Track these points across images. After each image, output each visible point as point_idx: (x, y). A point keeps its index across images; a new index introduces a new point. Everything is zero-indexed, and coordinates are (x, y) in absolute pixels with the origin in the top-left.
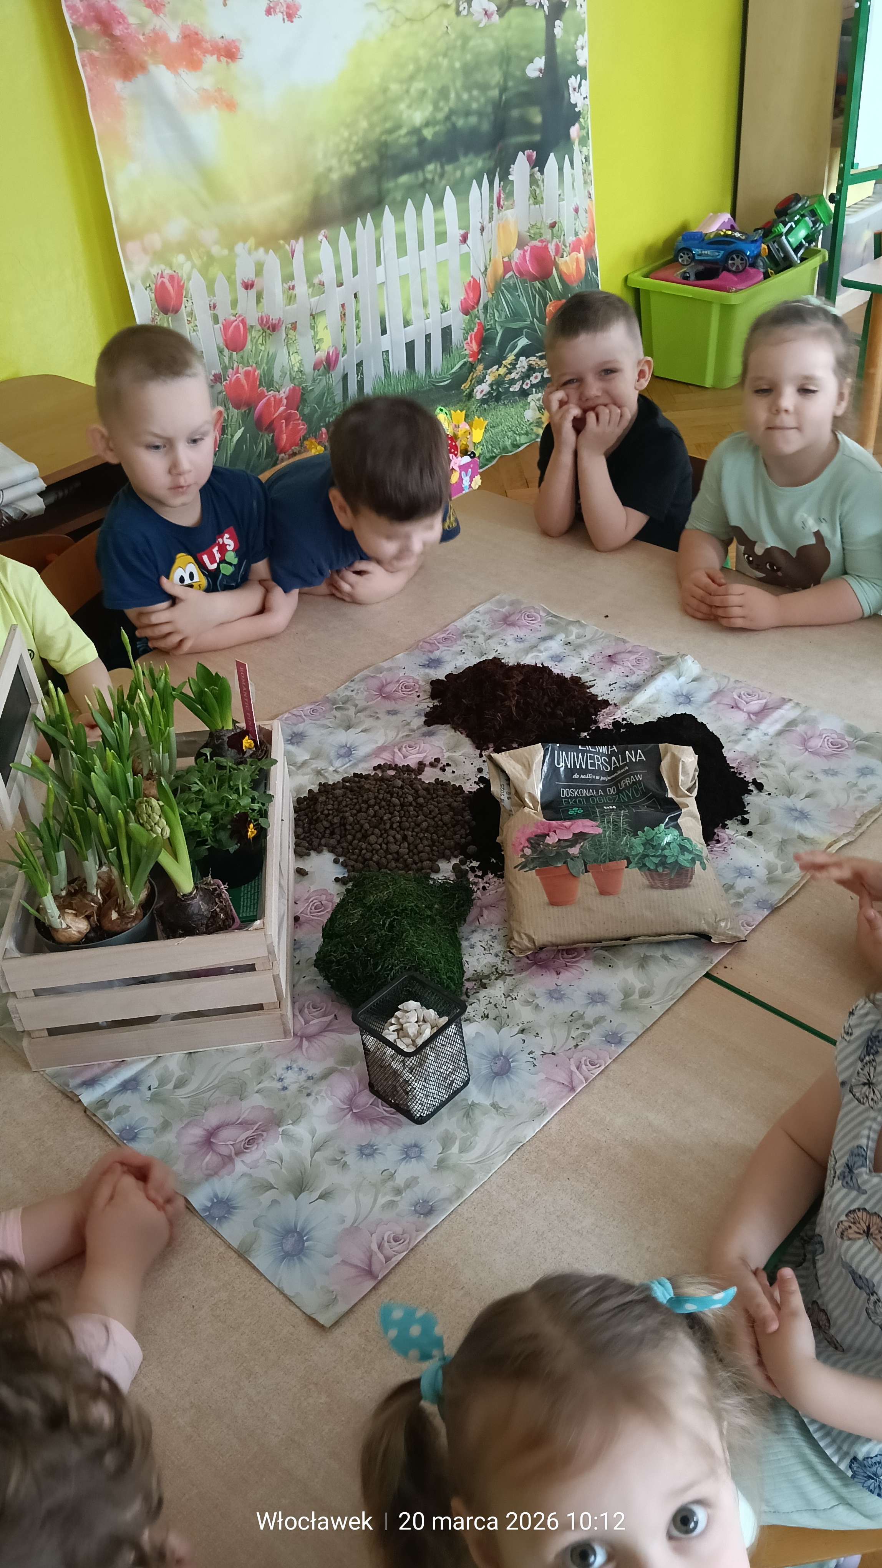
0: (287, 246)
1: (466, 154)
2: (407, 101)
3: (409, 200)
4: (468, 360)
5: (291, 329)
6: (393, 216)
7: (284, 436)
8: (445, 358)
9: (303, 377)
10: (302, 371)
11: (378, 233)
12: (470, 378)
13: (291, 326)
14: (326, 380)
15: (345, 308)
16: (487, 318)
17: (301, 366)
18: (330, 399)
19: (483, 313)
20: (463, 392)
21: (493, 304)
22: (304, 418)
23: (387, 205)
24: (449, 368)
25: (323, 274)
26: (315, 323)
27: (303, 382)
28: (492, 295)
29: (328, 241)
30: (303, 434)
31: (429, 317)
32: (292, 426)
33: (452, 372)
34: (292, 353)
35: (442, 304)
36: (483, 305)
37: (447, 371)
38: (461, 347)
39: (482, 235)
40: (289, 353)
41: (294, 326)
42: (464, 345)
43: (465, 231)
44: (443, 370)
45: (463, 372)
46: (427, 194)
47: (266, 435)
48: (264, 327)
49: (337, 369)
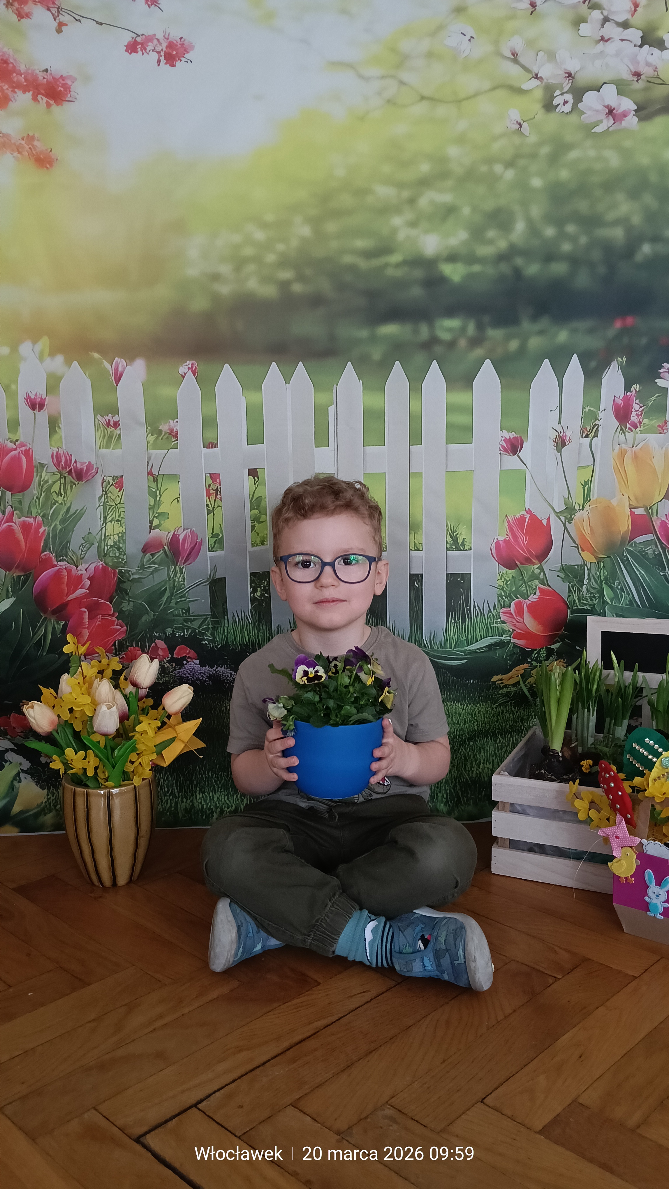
0: (107, 365)
1: (535, 318)
2: (409, 215)
3: (398, 362)
4: (512, 641)
5: (112, 485)
6: (361, 380)
7: (86, 633)
8: (453, 621)
9: (121, 556)
10: (121, 548)
11: (323, 398)
12: (517, 671)
13: (113, 480)
14: (168, 574)
15: (218, 481)
16: (579, 591)
17: (121, 541)
18: (177, 603)
19: (562, 578)
20: (497, 687)
21: (600, 574)
22: (121, 615)
23: (349, 363)
24: (462, 641)
25: (177, 422)
26: (158, 489)
27: (122, 565)
28: (596, 559)
29: (196, 378)
30: (120, 638)
31: (421, 549)
32: (99, 621)
33: (469, 649)
34: (110, 519)
35: (451, 537)
36: (561, 565)
37: (457, 644)
38: (491, 614)
39: (559, 451)
40: (105, 518)
41: (119, 481)
42: (500, 613)
43: (515, 435)
44: (447, 640)
45: (497, 656)
46: (435, 361)
47: (52, 621)
48: (62, 470)
49: (196, 565)
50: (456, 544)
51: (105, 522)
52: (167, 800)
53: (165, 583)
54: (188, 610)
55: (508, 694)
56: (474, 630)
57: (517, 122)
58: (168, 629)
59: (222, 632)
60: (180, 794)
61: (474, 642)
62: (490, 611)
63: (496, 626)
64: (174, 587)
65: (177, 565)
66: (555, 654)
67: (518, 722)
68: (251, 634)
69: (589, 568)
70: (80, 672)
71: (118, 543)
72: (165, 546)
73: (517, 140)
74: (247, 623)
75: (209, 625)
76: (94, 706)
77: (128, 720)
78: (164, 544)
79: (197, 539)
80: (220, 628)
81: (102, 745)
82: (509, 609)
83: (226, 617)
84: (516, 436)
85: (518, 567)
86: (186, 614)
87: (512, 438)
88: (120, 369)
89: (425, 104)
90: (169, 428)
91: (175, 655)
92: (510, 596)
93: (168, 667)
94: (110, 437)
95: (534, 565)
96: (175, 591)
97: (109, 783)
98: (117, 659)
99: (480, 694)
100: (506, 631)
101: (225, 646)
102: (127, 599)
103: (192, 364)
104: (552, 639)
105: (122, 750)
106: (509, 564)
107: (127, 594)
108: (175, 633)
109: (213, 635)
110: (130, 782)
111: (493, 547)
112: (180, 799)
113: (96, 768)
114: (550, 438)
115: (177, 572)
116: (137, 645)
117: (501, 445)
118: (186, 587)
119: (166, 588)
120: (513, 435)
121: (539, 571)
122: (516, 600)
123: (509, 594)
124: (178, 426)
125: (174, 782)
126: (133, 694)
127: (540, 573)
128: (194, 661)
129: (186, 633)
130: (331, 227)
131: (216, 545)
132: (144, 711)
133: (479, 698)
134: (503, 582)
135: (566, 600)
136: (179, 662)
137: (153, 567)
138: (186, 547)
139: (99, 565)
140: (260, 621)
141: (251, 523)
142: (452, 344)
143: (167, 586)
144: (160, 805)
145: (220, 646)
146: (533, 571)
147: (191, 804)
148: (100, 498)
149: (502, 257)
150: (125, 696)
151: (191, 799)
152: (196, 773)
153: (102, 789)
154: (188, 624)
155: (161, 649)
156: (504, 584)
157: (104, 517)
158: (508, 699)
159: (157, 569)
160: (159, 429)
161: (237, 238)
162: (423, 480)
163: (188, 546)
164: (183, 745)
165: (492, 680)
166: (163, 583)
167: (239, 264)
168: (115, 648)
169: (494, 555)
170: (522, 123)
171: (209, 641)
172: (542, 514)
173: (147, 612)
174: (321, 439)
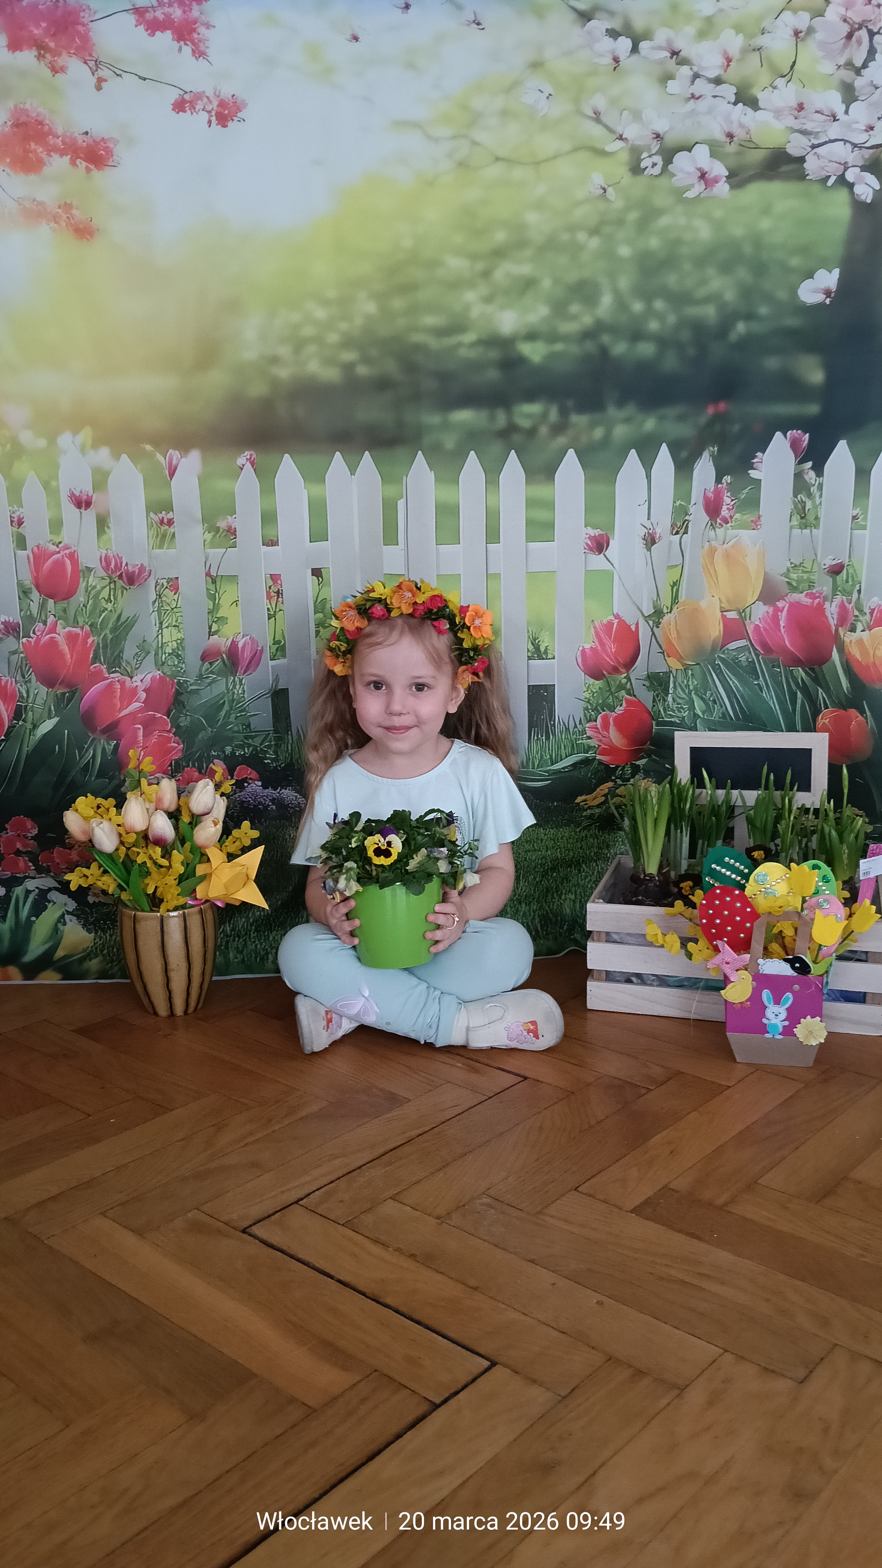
0: (160, 457)
1: (621, 404)
2: (483, 290)
3: (472, 452)
4: (597, 759)
5: (167, 587)
6: (432, 472)
8: (536, 737)
9: (180, 665)
10: (180, 656)
11: (391, 490)
12: (601, 790)
13: (169, 583)
14: (227, 685)
15: (278, 581)
16: (665, 700)
17: (180, 648)
18: (237, 718)
19: (646, 687)
20: (580, 808)
21: (688, 682)
22: (180, 731)
23: (420, 452)
24: (547, 759)
25: (235, 518)
26: (216, 591)
27: (181, 674)
28: (683, 666)
29: (255, 470)
30: (176, 758)
32: (155, 738)
33: (553, 769)
34: (166, 624)
35: (533, 644)
36: (648, 673)
37: (540, 763)
38: (577, 728)
39: (649, 549)
40: (161, 624)
41: (174, 583)
42: (586, 728)
43: (602, 533)
44: (530, 759)
45: (581, 775)
46: (513, 451)
47: (102, 741)
48: (112, 573)
49: (256, 675)
50: (538, 653)
51: (161, 628)
53: (224, 697)
54: (249, 726)
55: (592, 816)
56: (559, 748)
57: (601, 186)
58: (226, 747)
59: (286, 749)
61: (559, 760)
62: (575, 726)
63: (581, 742)
64: (233, 700)
65: (236, 676)
66: (642, 771)
69: (675, 676)
71: (176, 651)
72: (223, 655)
73: (602, 207)
75: (271, 741)
78: (223, 652)
79: (258, 646)
80: (283, 745)
82: (595, 724)
83: (290, 733)
84: (604, 535)
85: (604, 676)
86: (246, 730)
87: (598, 536)
88: (175, 462)
89: (500, 165)
90: (226, 525)
91: (233, 776)
92: (596, 709)
94: (164, 536)
95: (620, 674)
96: (234, 704)
99: (563, 817)
100: (592, 747)
101: (290, 765)
102: (185, 713)
103: (251, 455)
104: (637, 755)
106: (596, 674)
107: (185, 707)
108: (235, 751)
109: (276, 753)
111: (579, 655)
114: (638, 535)
115: (236, 683)
116: (194, 765)
117: (586, 543)
118: (247, 700)
119: (224, 702)
120: (599, 532)
121: (626, 681)
122: (603, 713)
123: (596, 707)
124: (235, 522)
127: (627, 683)
128: (256, 782)
129: (247, 752)
130: (398, 304)
131: (278, 652)
133: (562, 822)
134: (589, 693)
135: (651, 711)
136: (239, 785)
137: (211, 677)
138: (245, 657)
139: (157, 675)
141: (315, 627)
142: (532, 432)
143: (226, 699)
145: (284, 765)
146: (620, 681)
148: (154, 602)
149: (587, 335)
154: (249, 741)
156: (590, 696)
157: (159, 622)
158: (592, 822)
159: (216, 679)
160: (217, 525)
161: (296, 317)
162: (502, 582)
163: (249, 654)
165: (577, 801)
166: (221, 696)
167: (299, 344)
168: (172, 769)
169: (580, 665)
170: (606, 187)
171: (272, 760)
172: (631, 618)
173: (204, 729)
174: (390, 536)
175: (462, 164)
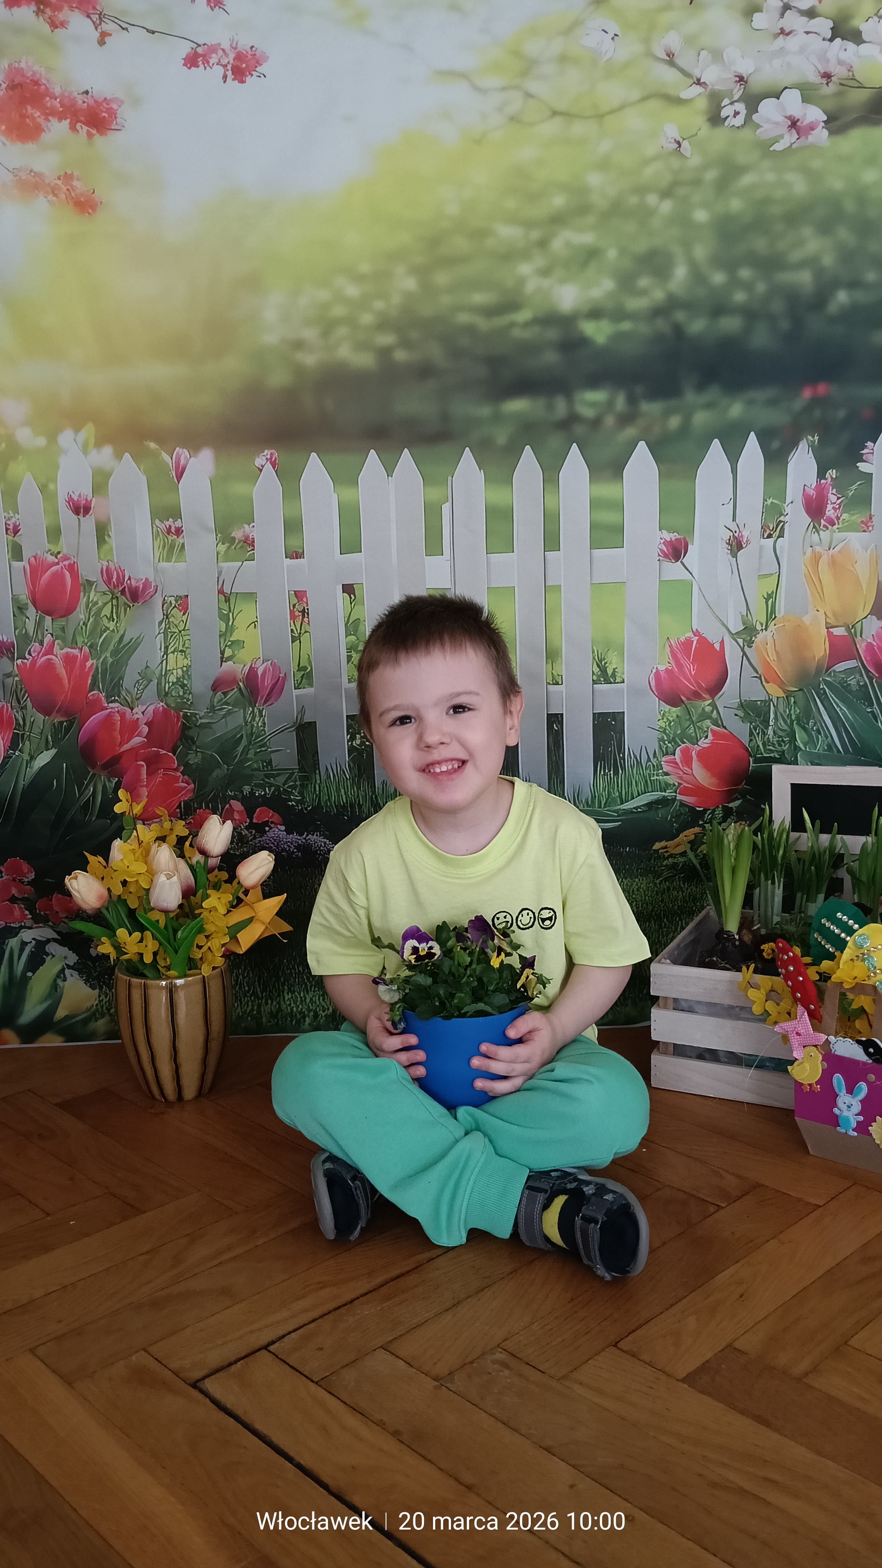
0: (165, 457)
1: (701, 387)
2: (539, 261)
3: (528, 447)
4: (677, 798)
5: (175, 606)
6: (482, 471)
7: (144, 792)
8: (602, 773)
9: (186, 696)
10: (186, 685)
11: (435, 493)
12: (685, 836)
13: (176, 601)
14: (245, 717)
15: (305, 599)
16: (764, 734)
17: (186, 676)
18: (256, 753)
19: (741, 717)
20: (659, 856)
21: (790, 711)
22: (188, 770)
23: (467, 449)
24: (614, 798)
25: (253, 526)
26: (230, 611)
27: (187, 706)
28: (785, 692)
29: (276, 472)
30: (186, 799)
31: (560, 683)
32: (160, 777)
33: (624, 808)
34: (173, 649)
35: (598, 666)
36: (739, 700)
37: (608, 803)
38: (650, 763)
39: (735, 556)
40: (166, 648)
41: (183, 603)
42: (662, 763)
44: (595, 797)
45: (659, 817)
46: (575, 444)
47: (102, 777)
48: (114, 588)
49: (279, 705)
50: (604, 676)
51: (166, 653)
52: (248, 1001)
53: (241, 730)
54: (270, 763)
55: (674, 866)
56: (630, 784)
57: (675, 140)
58: (244, 787)
59: (313, 790)
60: (264, 994)
61: (629, 799)
62: (649, 760)
63: (657, 779)
64: (252, 734)
65: (255, 706)
66: (734, 814)
67: (689, 901)
68: (349, 793)
69: (775, 704)
70: (135, 836)
71: (182, 680)
72: (240, 683)
73: (675, 163)
74: (343, 778)
75: (295, 782)
76: (151, 877)
77: (195, 896)
78: (239, 680)
79: (280, 673)
80: (310, 785)
81: (162, 924)
82: (674, 757)
83: (317, 772)
84: (679, 537)
85: (683, 702)
86: (267, 768)
87: (673, 540)
88: (182, 462)
89: (558, 120)
90: (244, 536)
91: (254, 819)
92: (674, 740)
93: (246, 835)
94: (172, 547)
95: (704, 701)
96: (253, 739)
97: (172, 972)
98: (183, 823)
99: (639, 866)
100: (670, 785)
101: (317, 808)
102: (194, 749)
103: (271, 454)
104: (730, 796)
105: (187, 930)
106: (672, 699)
107: (194, 743)
108: (254, 791)
109: (301, 794)
110: (198, 971)
111: (652, 679)
112: (264, 1001)
113: (155, 954)
114: (722, 539)
115: (256, 715)
116: (207, 807)
117: (660, 549)
118: (267, 734)
119: (242, 734)
120: (675, 536)
121: (711, 708)
122: (683, 745)
123: (674, 739)
124: (255, 531)
125: (256, 979)
126: (200, 864)
127: (713, 711)
128: (279, 826)
129: (268, 792)
130: (442, 278)
131: (304, 680)
132: (216, 887)
133: (637, 871)
134: (665, 722)
135: (748, 746)
136: (260, 829)
137: (225, 708)
138: (266, 684)
139: (160, 707)
140: (360, 776)
141: (347, 652)
142: (596, 423)
143: (243, 732)
144: (239, 1008)
145: (311, 807)
146: (703, 709)
147: (277, 1006)
148: (160, 623)
149: (658, 312)
150: (191, 867)
151: (277, 1000)
152: (284, 967)
153: (164, 980)
154: (270, 780)
155: (238, 812)
156: (666, 726)
157: (164, 647)
158: (675, 872)
159: (231, 711)
160: (232, 536)
161: (324, 295)
162: (562, 595)
163: (269, 682)
164: (263, 927)
165: (654, 848)
166: (238, 729)
167: (328, 327)
168: (181, 810)
169: (654, 689)
170: (681, 141)
171: (297, 802)
172: (714, 635)
173: (219, 766)
174: (434, 545)
175: (514, 119)
